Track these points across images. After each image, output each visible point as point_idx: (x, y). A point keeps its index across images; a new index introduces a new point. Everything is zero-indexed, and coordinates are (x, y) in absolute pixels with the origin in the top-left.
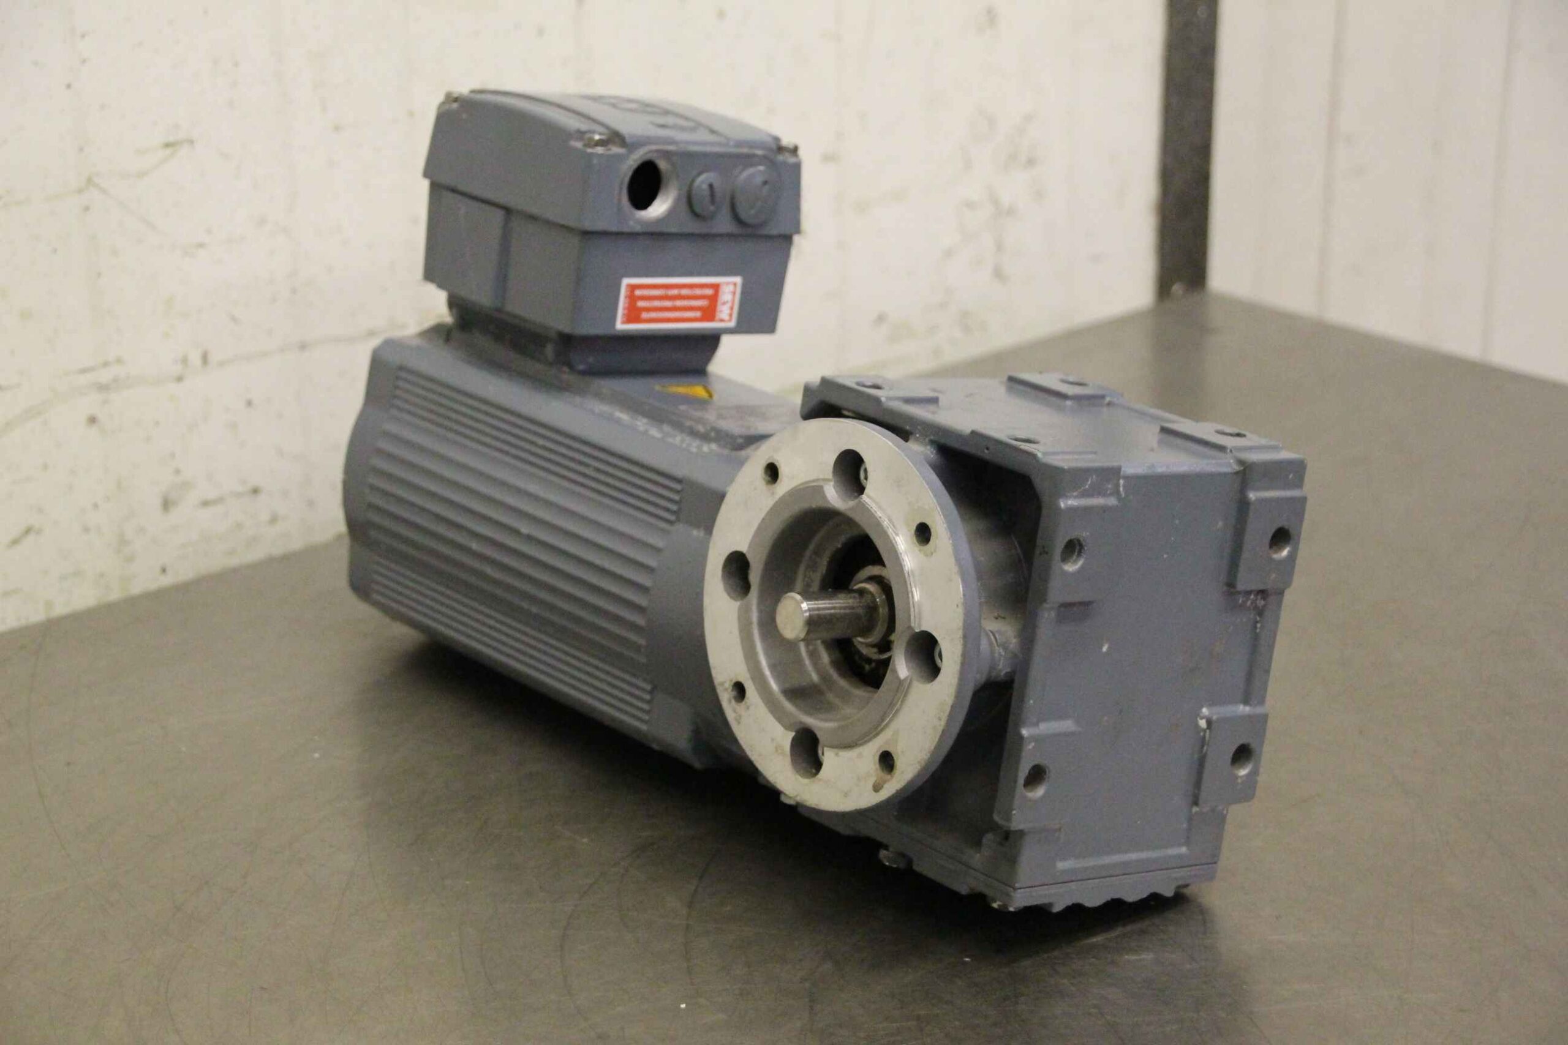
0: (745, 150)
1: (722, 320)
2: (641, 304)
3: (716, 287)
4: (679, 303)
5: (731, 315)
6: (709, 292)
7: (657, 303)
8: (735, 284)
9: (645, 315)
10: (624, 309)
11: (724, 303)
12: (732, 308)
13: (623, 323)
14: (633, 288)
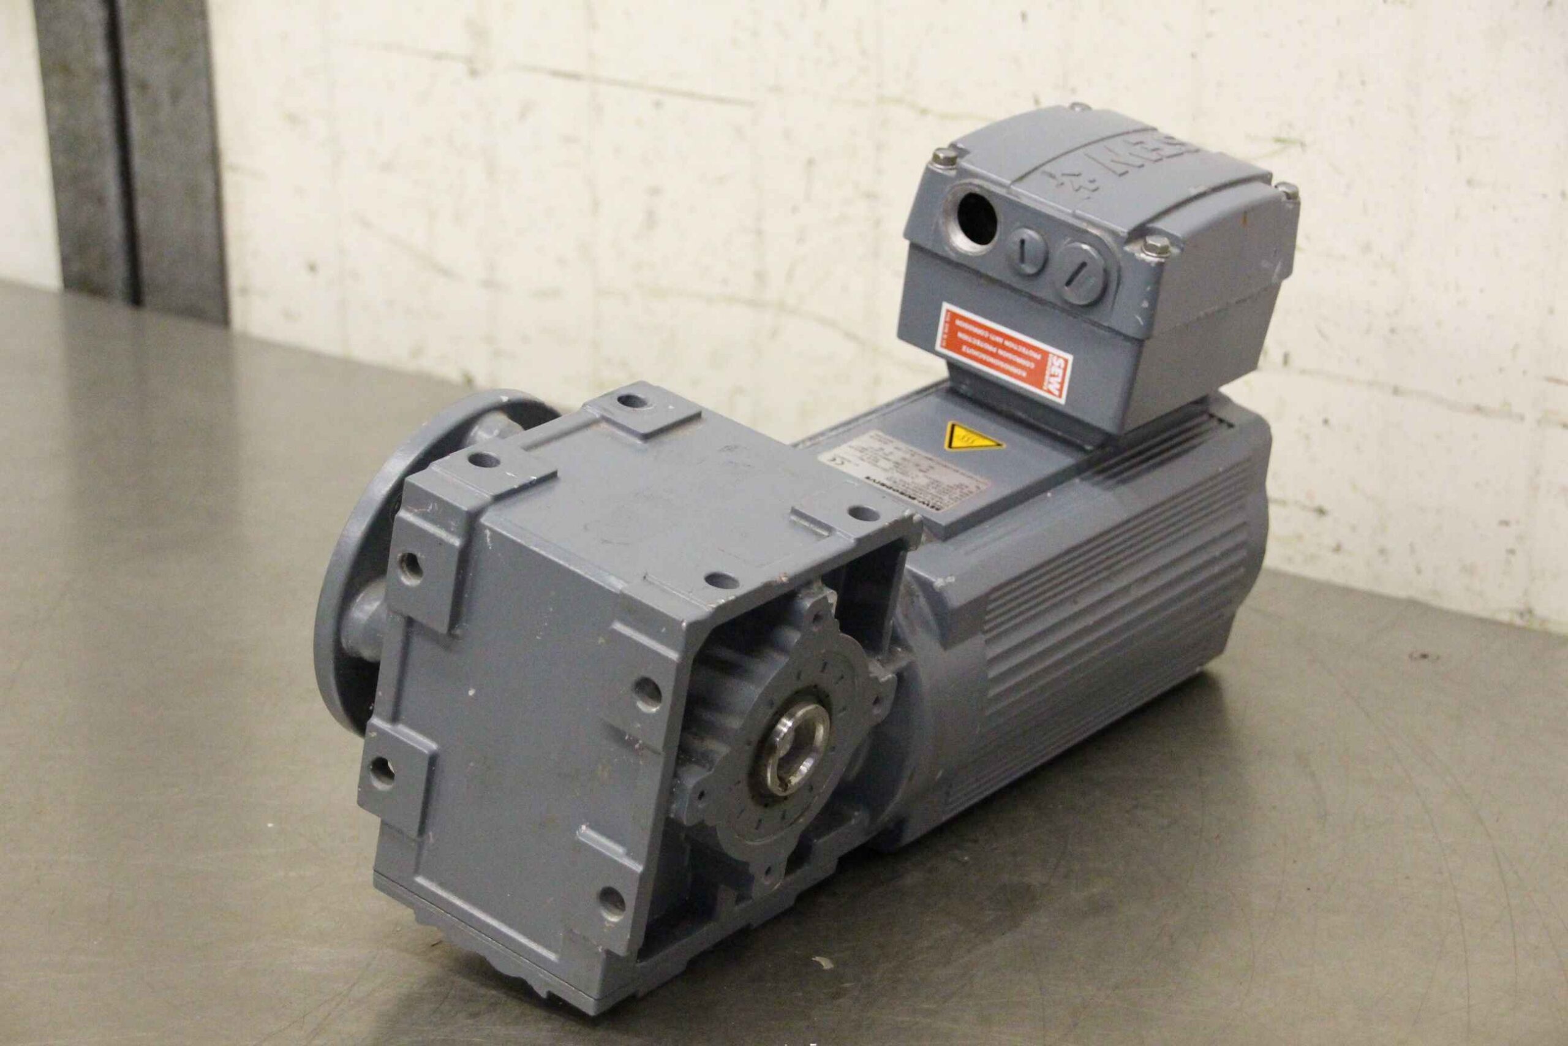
0: (1083, 225)
1: (1049, 392)
2: (960, 335)
3: (1045, 354)
4: (1001, 352)
5: (1061, 390)
6: (1038, 357)
7: (978, 343)
8: (1066, 361)
9: (964, 348)
10: (944, 333)
11: (1052, 376)
12: (1062, 384)
13: (942, 346)
14: (954, 316)
